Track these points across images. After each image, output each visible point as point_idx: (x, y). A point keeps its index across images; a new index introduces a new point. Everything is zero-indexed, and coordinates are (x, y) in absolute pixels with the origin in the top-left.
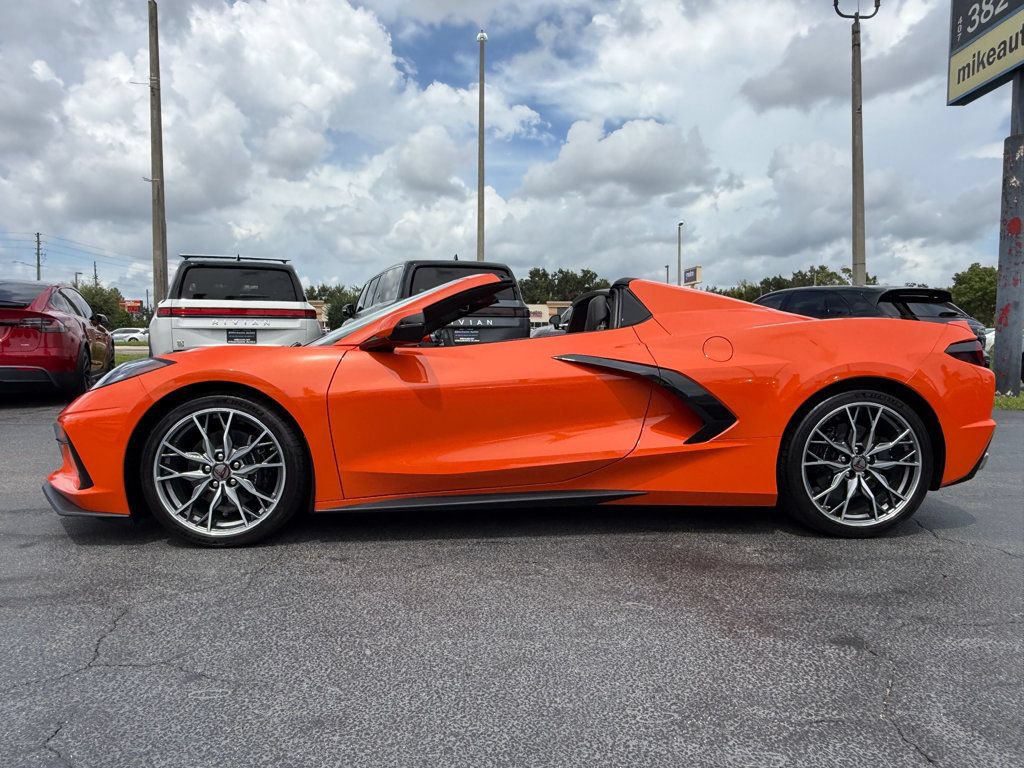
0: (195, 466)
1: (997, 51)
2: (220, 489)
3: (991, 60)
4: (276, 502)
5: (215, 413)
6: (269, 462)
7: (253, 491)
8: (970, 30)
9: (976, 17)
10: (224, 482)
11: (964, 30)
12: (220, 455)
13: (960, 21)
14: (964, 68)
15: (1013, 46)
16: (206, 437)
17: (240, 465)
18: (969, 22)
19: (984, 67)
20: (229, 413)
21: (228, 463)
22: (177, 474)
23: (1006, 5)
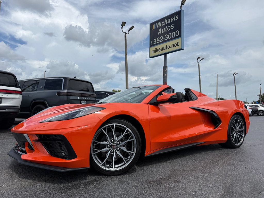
0: (105, 146)
1: (161, 49)
2: (115, 152)
3: (159, 50)
4: (134, 153)
5: (109, 126)
6: (130, 139)
7: (126, 151)
8: (154, 43)
9: (155, 41)
10: (116, 150)
11: (153, 43)
12: (113, 141)
13: (152, 41)
14: (153, 51)
15: (164, 49)
16: (107, 135)
17: (120, 142)
18: (154, 42)
19: (158, 52)
20: (113, 125)
21: (116, 143)
22: (99, 151)
23: (162, 41)
